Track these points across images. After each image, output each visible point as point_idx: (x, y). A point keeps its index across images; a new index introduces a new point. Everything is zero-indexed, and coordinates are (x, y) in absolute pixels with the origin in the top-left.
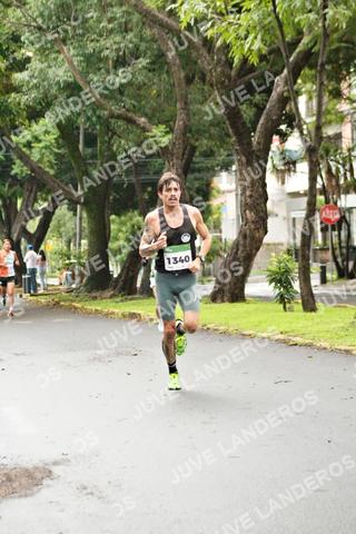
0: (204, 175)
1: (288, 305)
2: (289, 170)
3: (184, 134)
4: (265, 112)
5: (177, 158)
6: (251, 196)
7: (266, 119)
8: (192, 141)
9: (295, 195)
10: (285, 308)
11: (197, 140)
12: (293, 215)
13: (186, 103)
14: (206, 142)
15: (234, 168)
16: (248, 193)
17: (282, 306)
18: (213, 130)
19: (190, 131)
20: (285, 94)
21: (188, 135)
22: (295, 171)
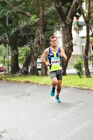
0: (50, 32)
1: (81, 76)
2: (80, 29)
3: (43, 18)
4: (71, 9)
5: (41, 26)
6: (67, 39)
7: (71, 11)
8: (46, 20)
9: (83, 37)
10: (80, 77)
11: (47, 20)
12: (82, 44)
13: (43, 7)
14: (50, 20)
15: (61, 29)
16: (66, 38)
17: (79, 76)
18: (53, 16)
19: (45, 17)
20: (77, 2)
21: (44, 18)
22: (82, 29)
